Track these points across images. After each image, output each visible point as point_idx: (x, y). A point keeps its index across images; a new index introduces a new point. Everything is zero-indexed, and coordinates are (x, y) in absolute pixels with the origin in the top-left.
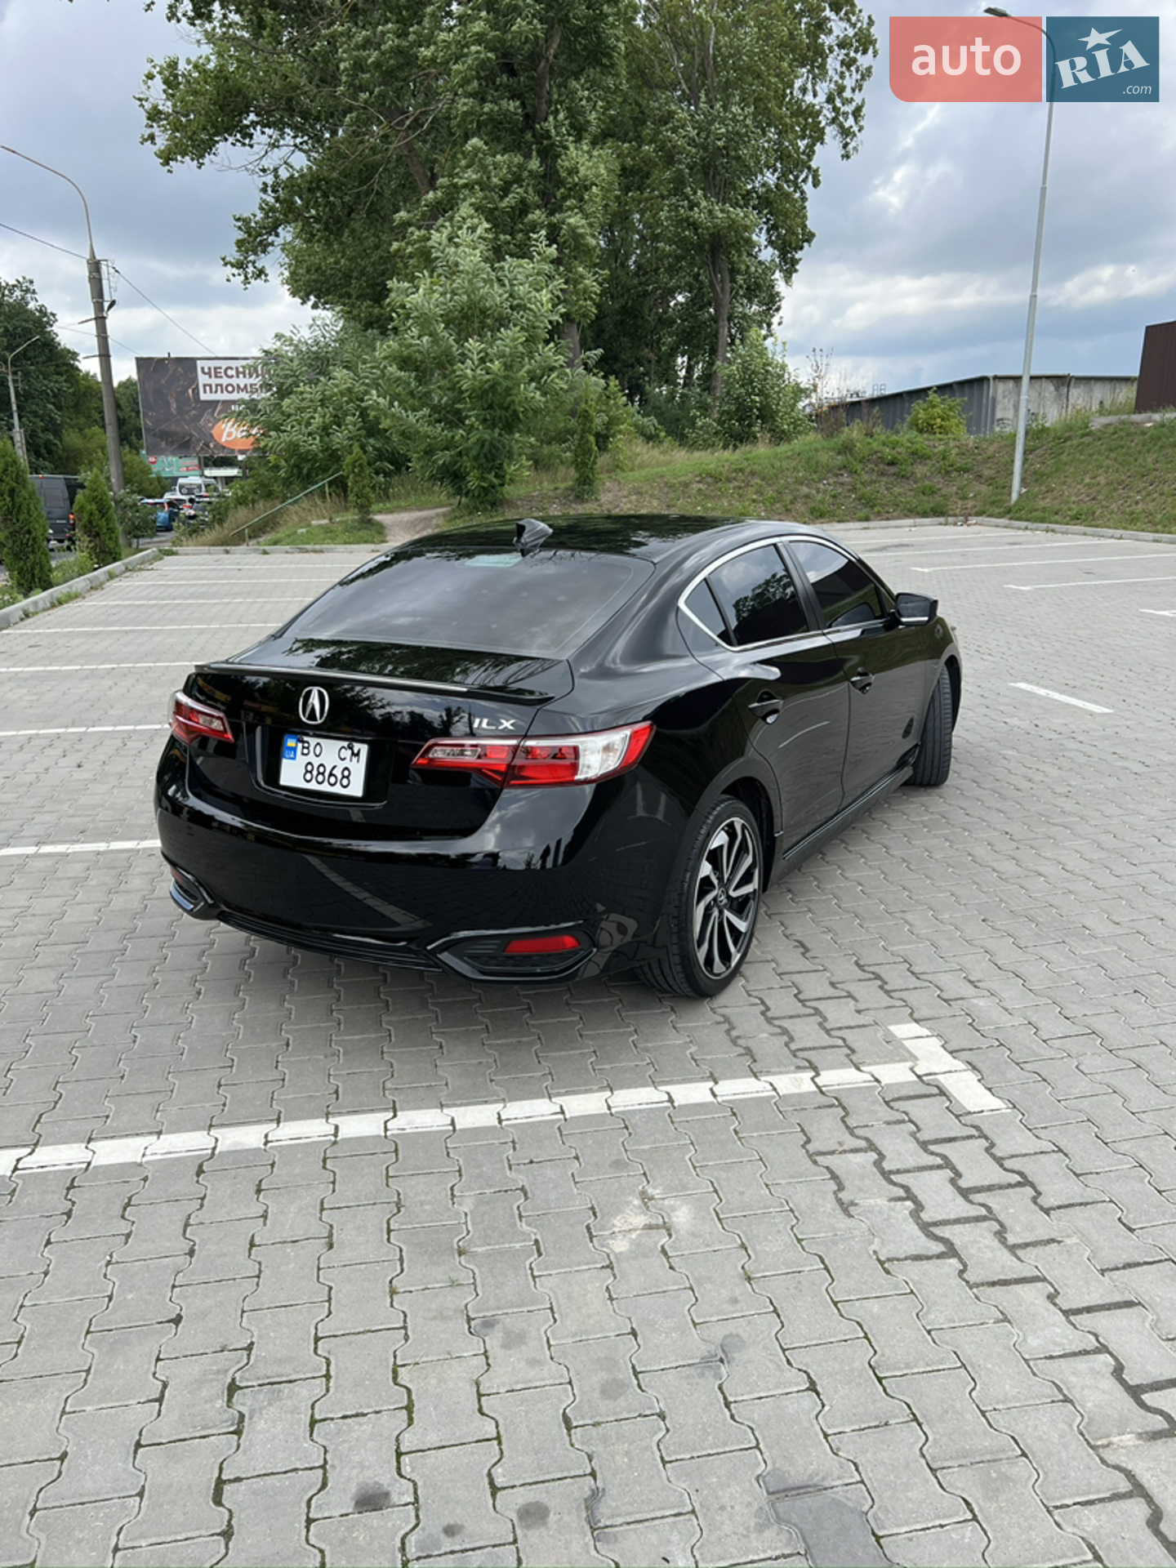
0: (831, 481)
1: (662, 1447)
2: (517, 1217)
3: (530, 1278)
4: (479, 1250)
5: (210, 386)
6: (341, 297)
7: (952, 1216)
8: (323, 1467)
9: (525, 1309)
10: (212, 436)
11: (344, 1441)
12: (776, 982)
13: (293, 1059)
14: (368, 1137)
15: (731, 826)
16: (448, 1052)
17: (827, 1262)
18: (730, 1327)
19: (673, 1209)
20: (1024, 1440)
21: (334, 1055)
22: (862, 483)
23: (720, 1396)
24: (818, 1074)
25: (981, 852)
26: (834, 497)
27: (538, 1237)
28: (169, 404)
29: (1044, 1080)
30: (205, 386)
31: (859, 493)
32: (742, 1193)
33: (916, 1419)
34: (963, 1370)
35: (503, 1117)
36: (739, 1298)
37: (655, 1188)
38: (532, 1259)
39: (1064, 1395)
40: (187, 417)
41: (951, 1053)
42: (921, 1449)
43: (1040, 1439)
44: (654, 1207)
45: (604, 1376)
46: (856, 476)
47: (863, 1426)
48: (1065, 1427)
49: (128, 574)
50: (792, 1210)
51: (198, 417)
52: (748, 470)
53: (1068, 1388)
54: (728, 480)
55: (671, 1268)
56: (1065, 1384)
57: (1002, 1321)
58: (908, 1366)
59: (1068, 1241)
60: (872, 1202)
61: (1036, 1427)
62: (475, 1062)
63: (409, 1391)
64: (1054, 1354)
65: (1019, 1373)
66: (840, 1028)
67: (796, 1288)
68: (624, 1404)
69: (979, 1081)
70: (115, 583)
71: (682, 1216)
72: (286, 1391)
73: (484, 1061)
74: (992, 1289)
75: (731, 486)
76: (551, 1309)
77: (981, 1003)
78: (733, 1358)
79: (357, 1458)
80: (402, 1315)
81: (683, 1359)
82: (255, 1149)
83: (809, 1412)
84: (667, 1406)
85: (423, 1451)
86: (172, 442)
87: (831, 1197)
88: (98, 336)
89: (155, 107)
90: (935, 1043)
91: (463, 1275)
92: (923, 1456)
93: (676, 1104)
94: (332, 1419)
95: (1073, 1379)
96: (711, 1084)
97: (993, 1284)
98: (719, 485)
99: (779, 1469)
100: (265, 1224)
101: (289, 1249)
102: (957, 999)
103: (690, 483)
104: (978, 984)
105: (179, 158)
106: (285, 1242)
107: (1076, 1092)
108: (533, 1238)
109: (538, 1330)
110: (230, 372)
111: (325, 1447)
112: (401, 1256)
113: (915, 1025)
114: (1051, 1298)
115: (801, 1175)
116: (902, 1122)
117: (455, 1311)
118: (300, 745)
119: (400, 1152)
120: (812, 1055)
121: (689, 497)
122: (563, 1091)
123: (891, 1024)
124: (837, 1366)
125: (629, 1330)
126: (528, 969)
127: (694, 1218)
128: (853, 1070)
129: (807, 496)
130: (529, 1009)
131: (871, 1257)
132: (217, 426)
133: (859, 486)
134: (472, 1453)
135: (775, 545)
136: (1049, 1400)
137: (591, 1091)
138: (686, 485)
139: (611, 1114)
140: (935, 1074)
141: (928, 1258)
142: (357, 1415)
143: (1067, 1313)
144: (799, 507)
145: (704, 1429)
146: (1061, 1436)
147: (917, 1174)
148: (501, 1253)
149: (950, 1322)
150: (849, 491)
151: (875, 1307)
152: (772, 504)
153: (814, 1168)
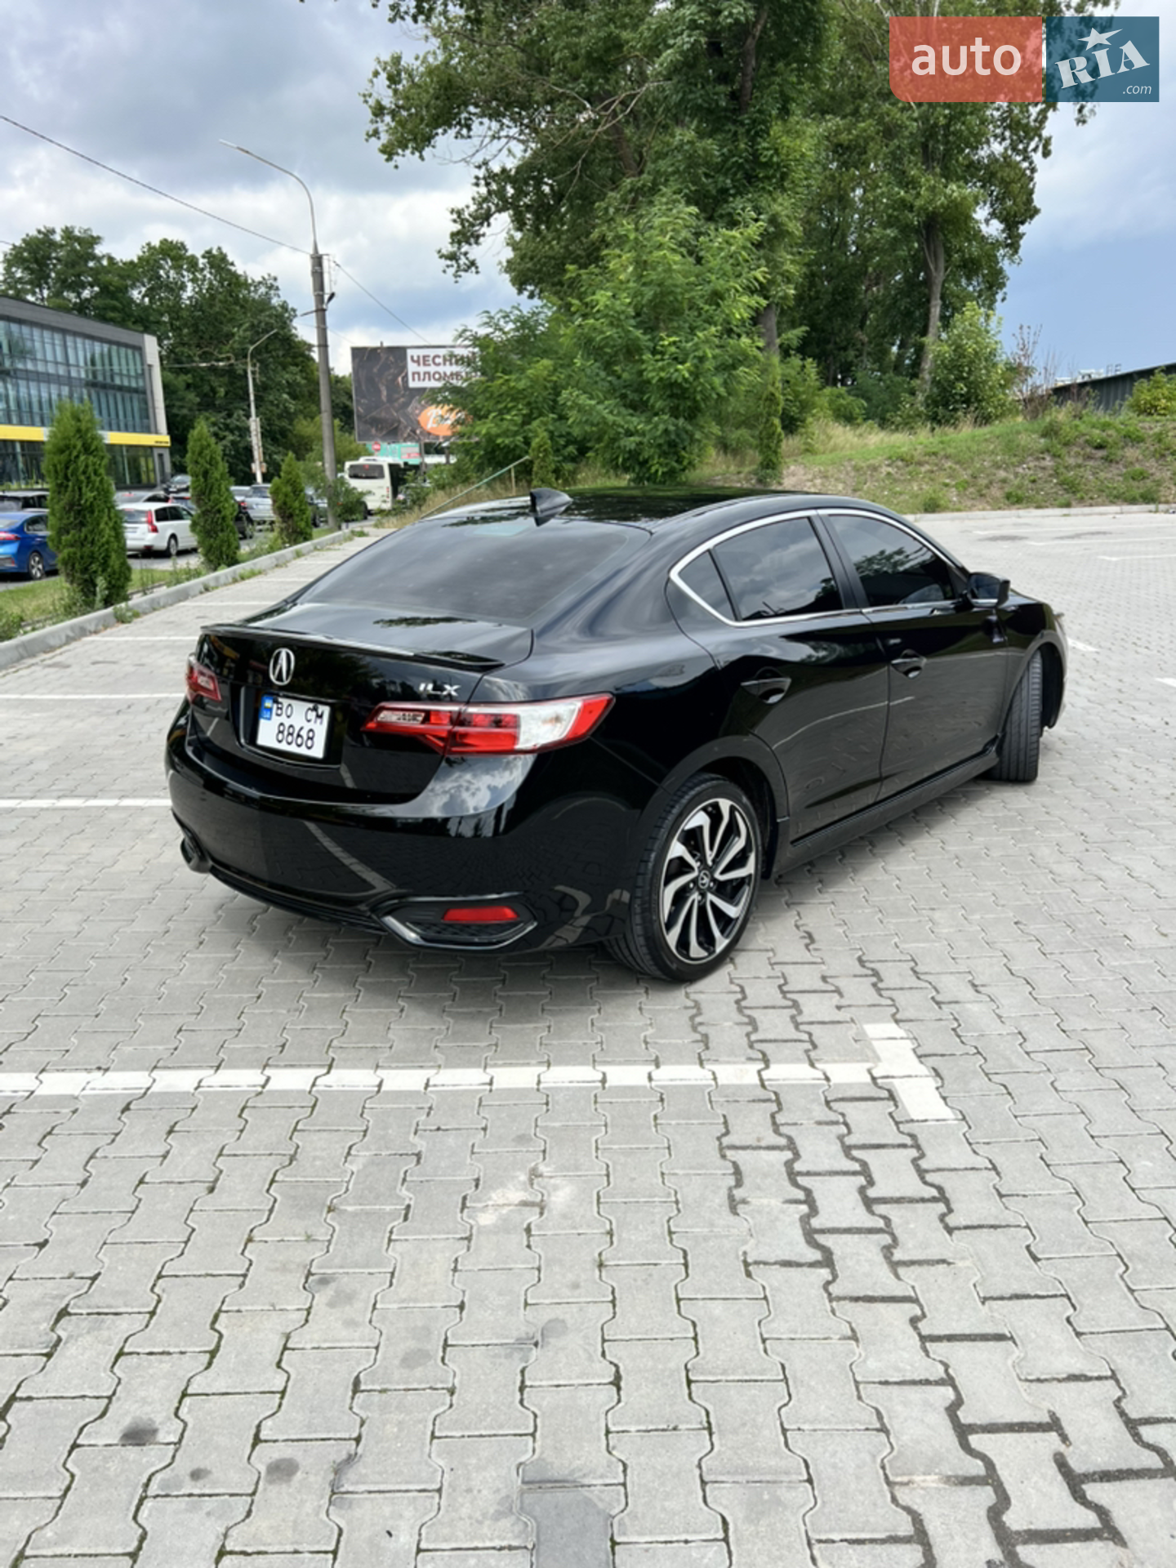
0: (1031, 465)
1: (437, 1422)
2: (400, 1180)
3: (386, 1240)
4: (350, 1209)
5: (419, 374)
6: (554, 285)
7: (844, 1225)
8: (110, 1398)
9: (367, 1271)
10: (418, 423)
11: (140, 1376)
12: (766, 970)
13: (257, 1011)
14: (292, 1091)
15: (716, 806)
16: (407, 1016)
17: (689, 1258)
18: (559, 1312)
19: (556, 1188)
20: (816, 1465)
21: (296, 1010)
22: (1066, 468)
23: (519, 1378)
24: (767, 1067)
25: (1045, 852)
26: (1034, 481)
27: (412, 1203)
28: (379, 392)
29: (1009, 1094)
30: (414, 374)
31: (1062, 478)
32: (633, 1179)
33: (709, 1428)
34: (783, 1384)
35: (431, 1083)
36: (582, 1284)
37: (547, 1166)
38: (396, 1223)
39: (883, 1424)
40: (396, 405)
41: (919, 1057)
42: (700, 1460)
43: (834, 1466)
44: (539, 1184)
45: (412, 1344)
46: (1059, 460)
47: (650, 1427)
48: (868, 1458)
49: (316, 553)
50: (677, 1202)
51: (406, 405)
52: (942, 453)
53: (890, 1418)
54: (920, 464)
55: (529, 1246)
56: (888, 1412)
57: (849, 1338)
58: (724, 1372)
59: (960, 1264)
60: (765, 1201)
61: (834, 1454)
62: (427, 1027)
63: (221, 1336)
64: (891, 1380)
65: (842, 1395)
66: (812, 1023)
67: (645, 1281)
68: (419, 1376)
69: (937, 1088)
70: (301, 561)
71: (561, 1196)
72: (108, 1322)
73: (436, 1027)
74: (853, 1304)
75: (923, 469)
76: (393, 1274)
77: (975, 1008)
78: (548, 1343)
79: (142, 1394)
80: (247, 1263)
81: (498, 1338)
82: (184, 1093)
83: (601, 1406)
84: (461, 1383)
85: (207, 1395)
86: (382, 429)
87: (724, 1193)
88: (318, 327)
89: (378, 103)
90: (909, 1045)
91: (323, 1230)
92: (699, 1466)
93: (607, 1085)
94: (138, 1354)
95: (899, 1408)
96: (652, 1068)
97: (857, 1299)
98: (911, 468)
99: (544, 1460)
100: (161, 1164)
101: (171, 1189)
102: (950, 1003)
103: (880, 466)
104: (980, 989)
105: (400, 151)
106: (172, 1182)
107: (1038, 1109)
108: (407, 1202)
109: (370, 1292)
110: (437, 360)
111: (120, 1379)
112: (273, 1207)
113: (894, 1025)
114: (914, 1321)
115: (702, 1166)
116: (836, 1123)
117: (298, 1266)
118: (275, 706)
119: (317, 1109)
120: (769, 1048)
121: (877, 481)
122: (500, 1062)
123: (868, 1022)
124: (650, 1363)
125: (458, 1303)
126: (465, 937)
127: (573, 1200)
128: (806, 1066)
129: (1004, 481)
130: (503, 981)
131: (737, 1257)
132: (424, 413)
133: (1062, 470)
134: (252, 1403)
135: (809, 518)
136: (863, 1427)
137: (528, 1064)
138: (875, 469)
139: (538, 1090)
140: (893, 1077)
141: (799, 1265)
142: (163, 1353)
143: (924, 1339)
144: (996, 492)
145: (486, 1410)
146: (858, 1467)
147: (827, 1178)
148: (368, 1213)
149: (791, 1332)
150: (1051, 476)
151: (717, 1308)
152: (965, 489)
153: (720, 1162)
